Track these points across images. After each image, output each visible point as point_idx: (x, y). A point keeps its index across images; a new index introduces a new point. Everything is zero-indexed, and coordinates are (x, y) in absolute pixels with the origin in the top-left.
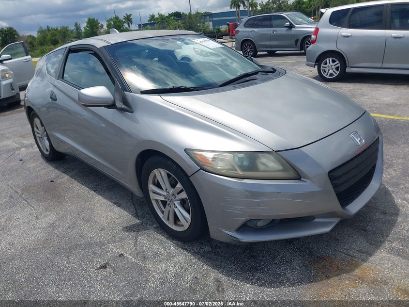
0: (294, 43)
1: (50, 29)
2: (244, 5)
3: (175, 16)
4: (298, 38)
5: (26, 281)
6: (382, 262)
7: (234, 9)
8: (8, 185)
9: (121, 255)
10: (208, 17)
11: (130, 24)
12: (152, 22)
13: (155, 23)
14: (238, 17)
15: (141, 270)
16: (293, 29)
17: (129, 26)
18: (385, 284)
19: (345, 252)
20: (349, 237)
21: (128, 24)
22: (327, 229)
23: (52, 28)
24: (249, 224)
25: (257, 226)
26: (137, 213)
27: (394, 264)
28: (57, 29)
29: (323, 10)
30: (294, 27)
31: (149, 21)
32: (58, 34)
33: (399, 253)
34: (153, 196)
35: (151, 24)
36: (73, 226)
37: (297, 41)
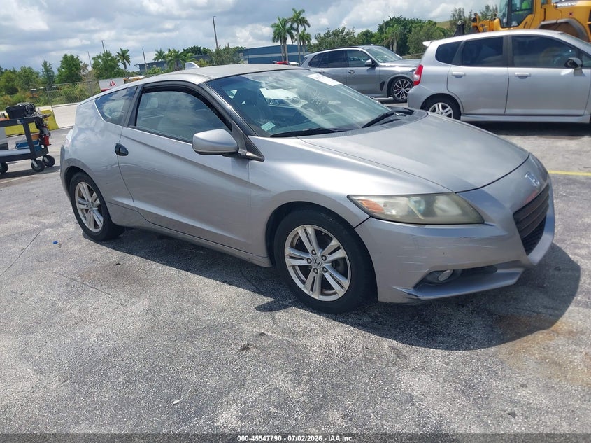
0: (379, 87)
1: (3, 71)
2: (292, 37)
3: (193, 52)
4: (384, 80)
5: (151, 371)
6: (572, 315)
7: (279, 44)
8: (55, 272)
9: (262, 334)
10: (241, 55)
11: (127, 64)
12: (160, 60)
13: (165, 62)
14: (284, 55)
15: (295, 346)
16: (377, 69)
17: (125, 67)
18: (583, 334)
19: (529, 309)
20: (527, 294)
21: (124, 64)
22: (512, 281)
23: (6, 70)
24: (429, 278)
25: (438, 280)
26: (258, 290)
27: (586, 315)
28: (15, 71)
29: (425, 43)
30: (378, 66)
31: (155, 59)
32: (18, 78)
33: (586, 305)
34: (290, 262)
35: (158, 64)
36: (179, 311)
37: (382, 84)
